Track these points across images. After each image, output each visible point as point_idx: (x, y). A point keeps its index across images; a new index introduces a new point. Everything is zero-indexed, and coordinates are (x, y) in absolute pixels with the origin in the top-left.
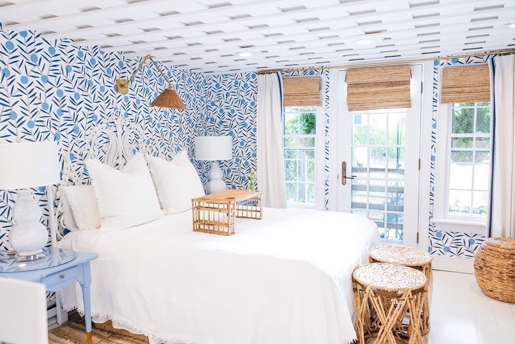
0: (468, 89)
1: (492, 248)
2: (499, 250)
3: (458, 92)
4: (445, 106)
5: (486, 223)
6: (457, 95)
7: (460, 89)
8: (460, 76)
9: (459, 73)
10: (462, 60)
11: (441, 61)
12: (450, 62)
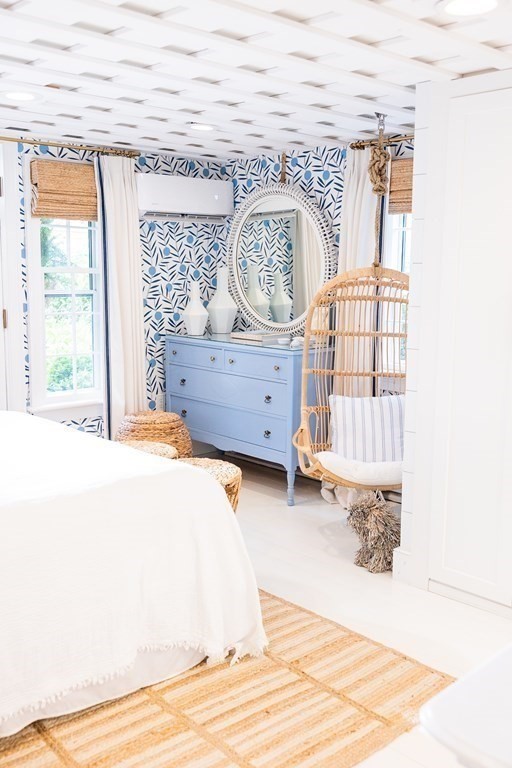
0: (72, 199)
1: (148, 426)
2: (158, 426)
3: (58, 201)
4: (37, 222)
5: (103, 400)
6: (58, 207)
7: (62, 196)
8: (60, 177)
9: (58, 171)
10: (52, 149)
11: (26, 146)
12: (38, 149)
